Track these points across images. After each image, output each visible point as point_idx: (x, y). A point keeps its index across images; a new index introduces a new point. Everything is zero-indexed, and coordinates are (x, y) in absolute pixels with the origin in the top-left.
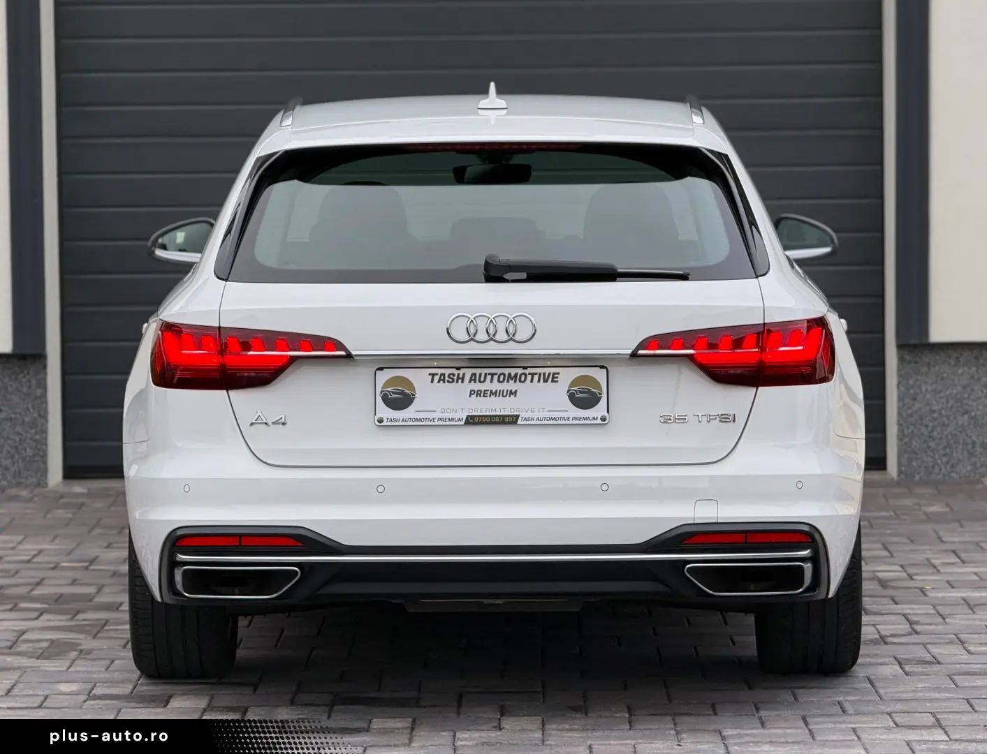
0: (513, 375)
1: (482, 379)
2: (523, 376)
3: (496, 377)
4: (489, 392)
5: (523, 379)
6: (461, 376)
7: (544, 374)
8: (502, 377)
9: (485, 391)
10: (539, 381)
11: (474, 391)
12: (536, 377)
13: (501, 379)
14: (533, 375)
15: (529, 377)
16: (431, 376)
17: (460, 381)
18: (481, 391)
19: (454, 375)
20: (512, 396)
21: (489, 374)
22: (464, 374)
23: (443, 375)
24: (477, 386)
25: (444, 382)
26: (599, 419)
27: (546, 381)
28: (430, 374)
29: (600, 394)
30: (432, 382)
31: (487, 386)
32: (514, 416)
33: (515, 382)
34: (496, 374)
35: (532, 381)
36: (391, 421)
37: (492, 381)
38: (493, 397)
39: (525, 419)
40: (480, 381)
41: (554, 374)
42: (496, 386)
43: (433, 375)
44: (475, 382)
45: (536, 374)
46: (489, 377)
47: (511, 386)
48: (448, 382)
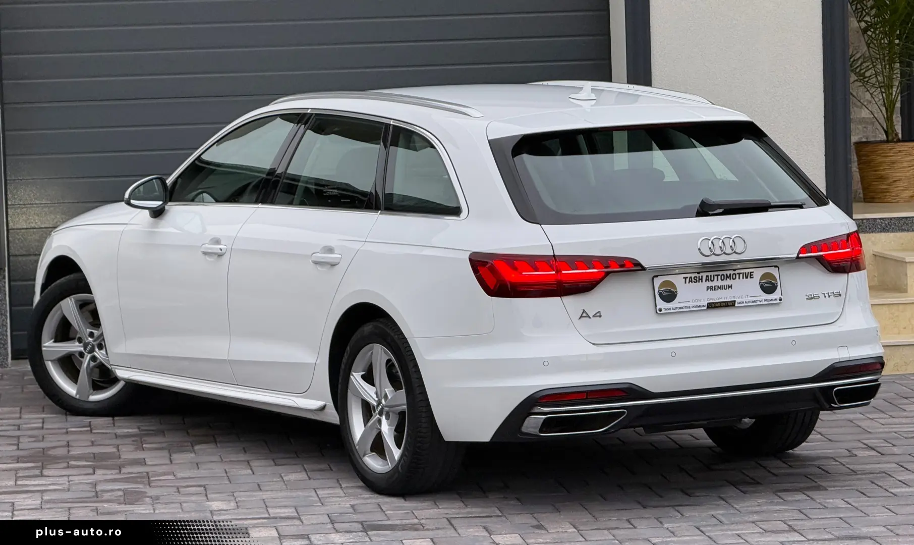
0: (728, 275)
1: (712, 279)
2: (734, 276)
3: (719, 277)
4: (717, 287)
5: (734, 277)
6: (700, 278)
7: (745, 273)
8: (723, 277)
9: (715, 286)
10: (743, 278)
11: (709, 287)
12: (741, 275)
13: (723, 278)
14: (739, 274)
15: (737, 276)
16: (684, 279)
17: (700, 281)
18: (712, 287)
19: (696, 277)
20: (730, 289)
21: (716, 275)
22: (702, 277)
23: (691, 278)
24: (710, 284)
25: (692, 282)
26: (778, 300)
27: (747, 278)
28: (684, 278)
29: (777, 284)
30: (685, 283)
31: (715, 283)
32: (732, 301)
33: (730, 279)
34: (719, 275)
35: (739, 278)
36: (666, 310)
37: (717, 280)
38: (719, 290)
39: (739, 303)
40: (711, 281)
41: (751, 273)
42: (720, 283)
43: (685, 278)
44: (709, 281)
45: (741, 273)
46: (716, 277)
47: (728, 282)
48: (694, 282)
